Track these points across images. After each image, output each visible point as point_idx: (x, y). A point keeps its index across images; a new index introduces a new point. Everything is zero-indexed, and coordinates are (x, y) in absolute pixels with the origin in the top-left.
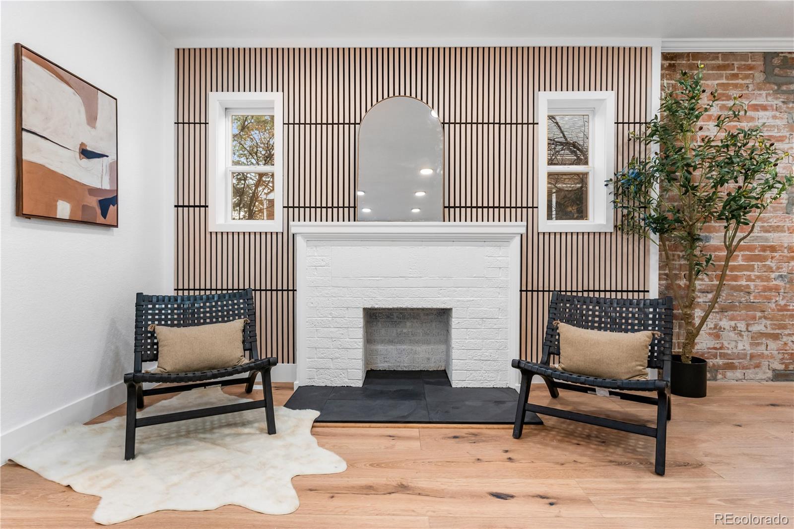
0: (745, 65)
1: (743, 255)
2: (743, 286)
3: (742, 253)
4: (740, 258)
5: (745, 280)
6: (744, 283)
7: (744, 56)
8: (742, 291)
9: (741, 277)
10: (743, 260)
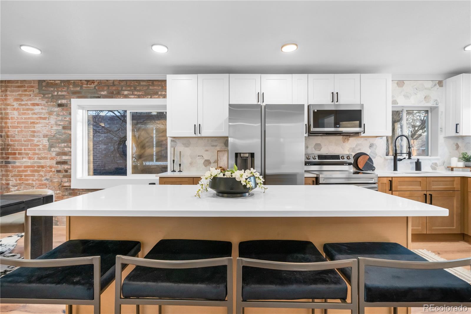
0: (30, 86)
1: (30, 170)
2: (30, 183)
3: (29, 169)
4: (29, 171)
5: (31, 181)
6: (31, 182)
7: (30, 82)
8: (30, 186)
9: (30, 179)
10: (30, 172)
